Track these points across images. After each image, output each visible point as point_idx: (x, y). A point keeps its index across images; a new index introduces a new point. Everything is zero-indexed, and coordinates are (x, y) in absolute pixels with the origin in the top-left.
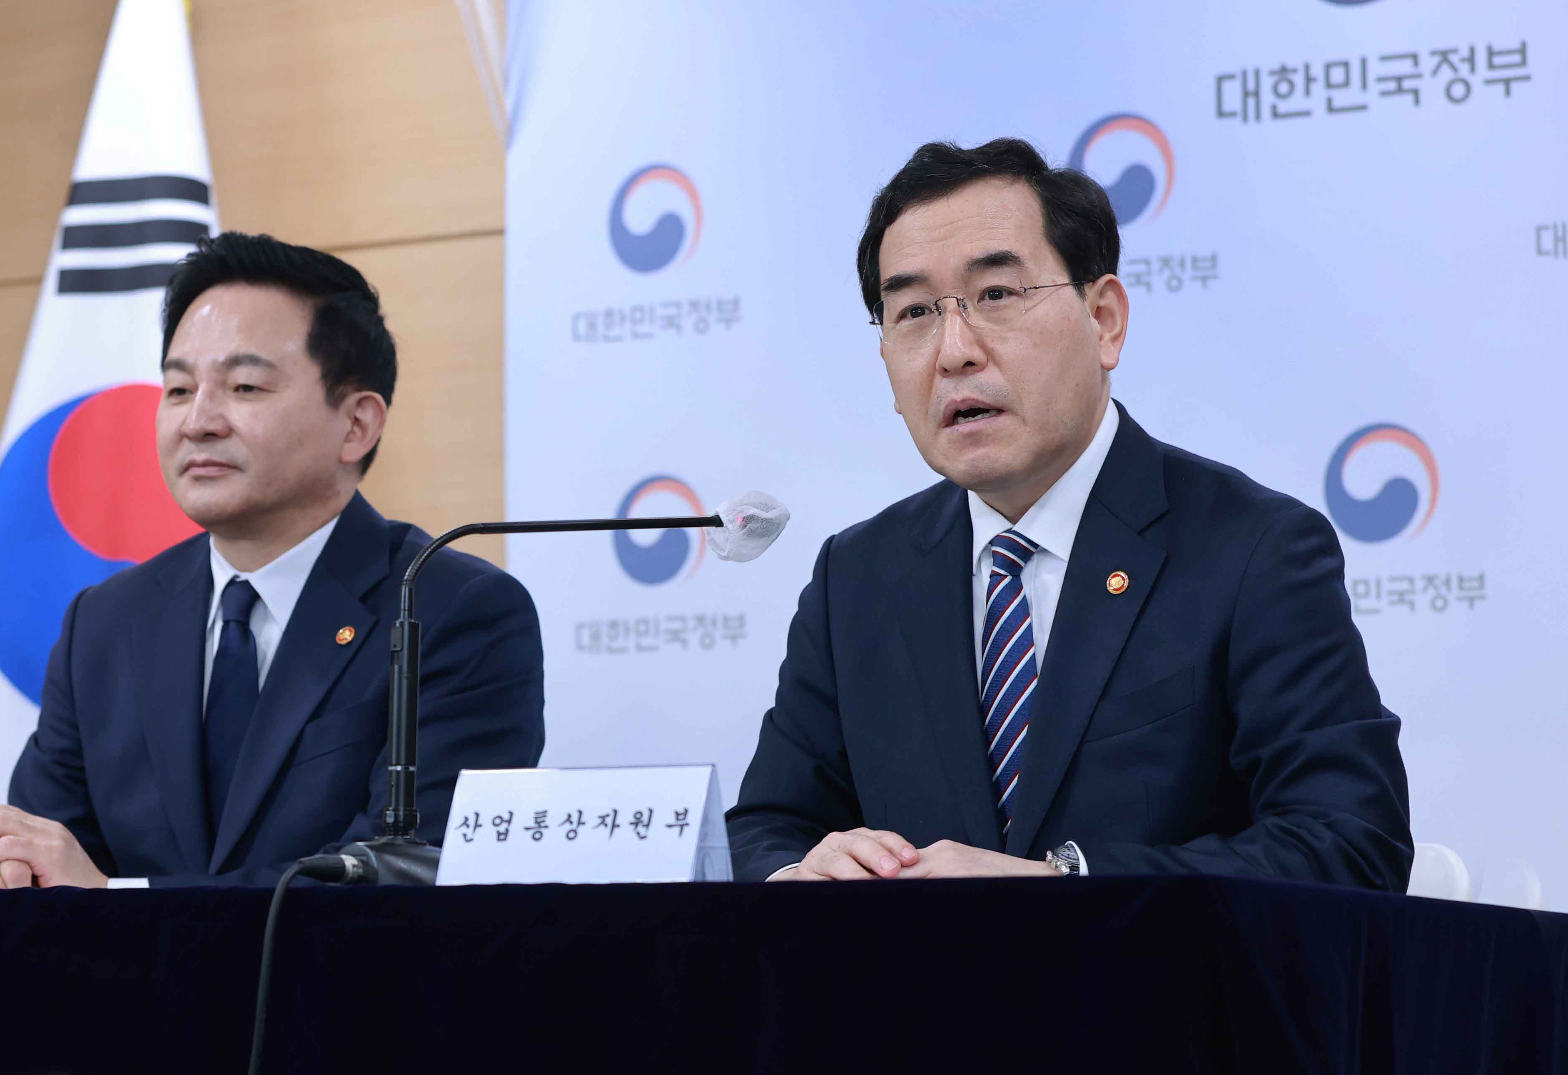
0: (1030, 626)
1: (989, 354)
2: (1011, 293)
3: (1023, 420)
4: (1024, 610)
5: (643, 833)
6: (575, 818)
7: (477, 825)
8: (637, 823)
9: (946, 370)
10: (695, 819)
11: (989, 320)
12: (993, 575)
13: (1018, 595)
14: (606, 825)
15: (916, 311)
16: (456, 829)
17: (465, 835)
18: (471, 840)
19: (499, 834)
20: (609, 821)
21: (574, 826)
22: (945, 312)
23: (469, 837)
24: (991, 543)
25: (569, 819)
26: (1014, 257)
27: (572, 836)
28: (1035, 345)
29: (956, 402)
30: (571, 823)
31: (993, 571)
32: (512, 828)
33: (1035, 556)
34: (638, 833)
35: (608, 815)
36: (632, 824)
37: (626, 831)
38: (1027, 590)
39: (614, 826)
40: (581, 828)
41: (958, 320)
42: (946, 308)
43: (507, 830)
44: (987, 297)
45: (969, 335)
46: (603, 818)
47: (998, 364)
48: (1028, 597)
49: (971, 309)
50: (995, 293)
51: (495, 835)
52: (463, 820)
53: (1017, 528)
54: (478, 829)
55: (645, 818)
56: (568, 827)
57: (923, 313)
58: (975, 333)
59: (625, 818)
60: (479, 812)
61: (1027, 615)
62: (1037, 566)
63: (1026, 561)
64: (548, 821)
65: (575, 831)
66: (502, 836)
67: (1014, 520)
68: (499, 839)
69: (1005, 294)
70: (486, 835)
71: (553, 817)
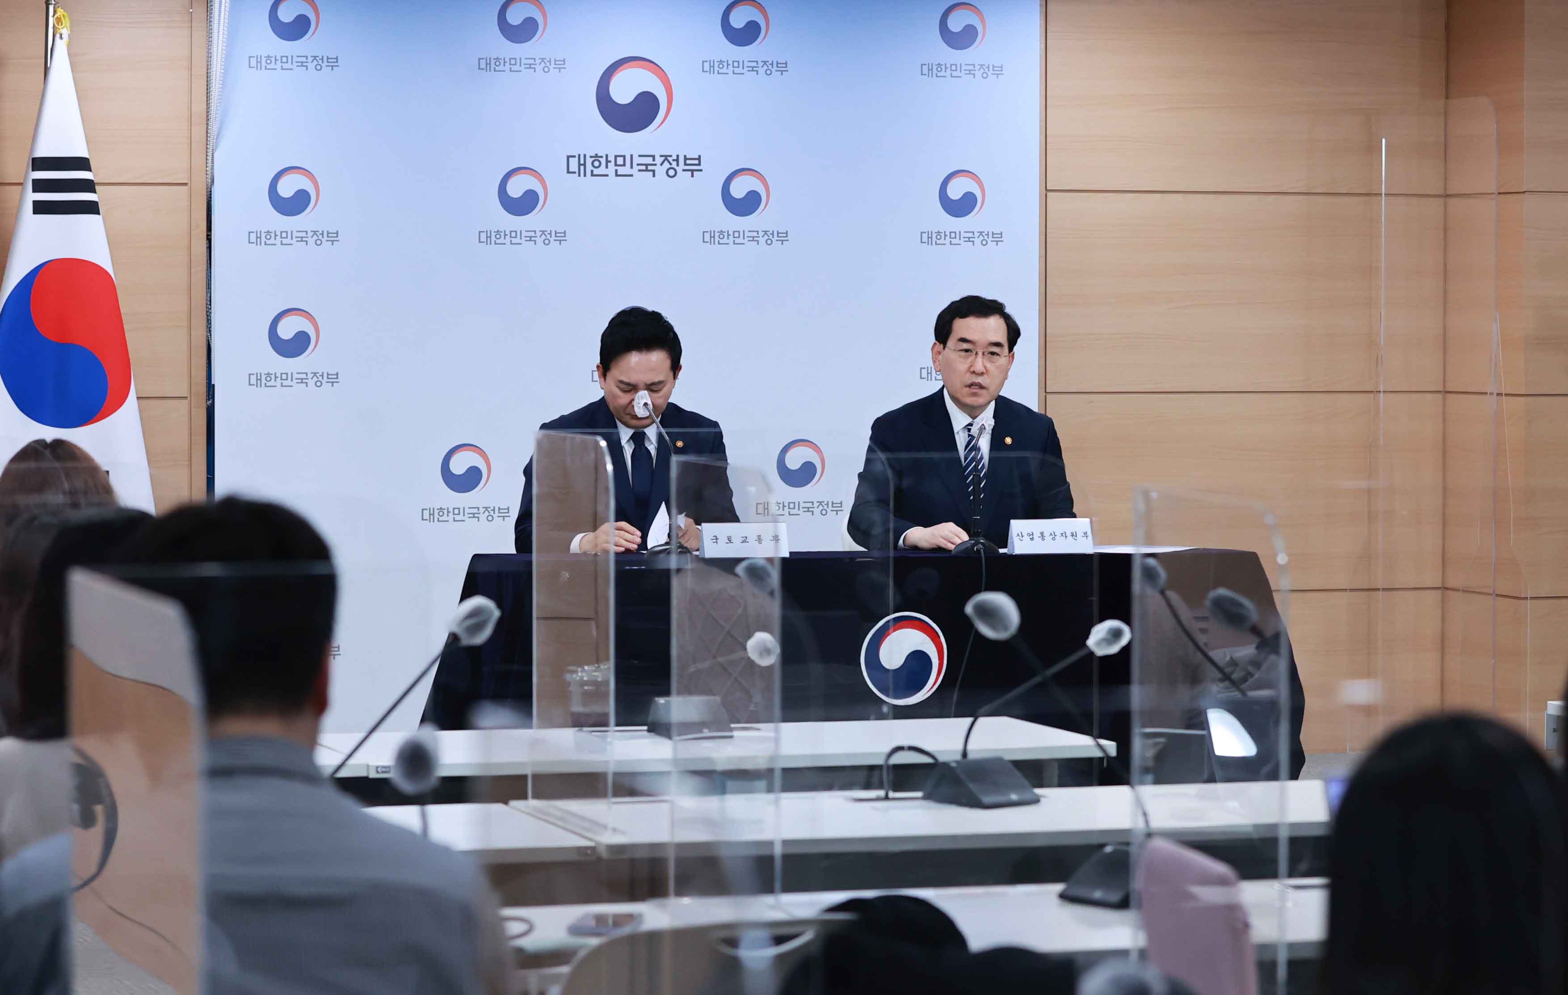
1: (986, 370)
2: (998, 354)
3: (988, 391)
6: (1053, 534)
7: (1022, 536)
8: (1073, 535)
9: (974, 372)
10: (1089, 533)
11: (989, 360)
15: (967, 350)
17: (1018, 540)
19: (1031, 539)
20: (1064, 535)
22: (978, 354)
23: (1021, 539)
24: (968, 425)
25: (1051, 534)
26: (1002, 345)
27: (1054, 539)
29: (975, 382)
31: (969, 434)
32: (1034, 537)
34: (1074, 538)
37: (1070, 538)
39: (1066, 537)
40: (1056, 537)
41: (982, 358)
44: (990, 354)
45: (983, 364)
49: (985, 356)
50: (994, 354)
52: (1017, 534)
55: (1075, 534)
56: (1051, 537)
57: (969, 352)
59: (1069, 534)
64: (1045, 534)
67: (974, 418)
70: (1026, 538)
71: (1046, 534)
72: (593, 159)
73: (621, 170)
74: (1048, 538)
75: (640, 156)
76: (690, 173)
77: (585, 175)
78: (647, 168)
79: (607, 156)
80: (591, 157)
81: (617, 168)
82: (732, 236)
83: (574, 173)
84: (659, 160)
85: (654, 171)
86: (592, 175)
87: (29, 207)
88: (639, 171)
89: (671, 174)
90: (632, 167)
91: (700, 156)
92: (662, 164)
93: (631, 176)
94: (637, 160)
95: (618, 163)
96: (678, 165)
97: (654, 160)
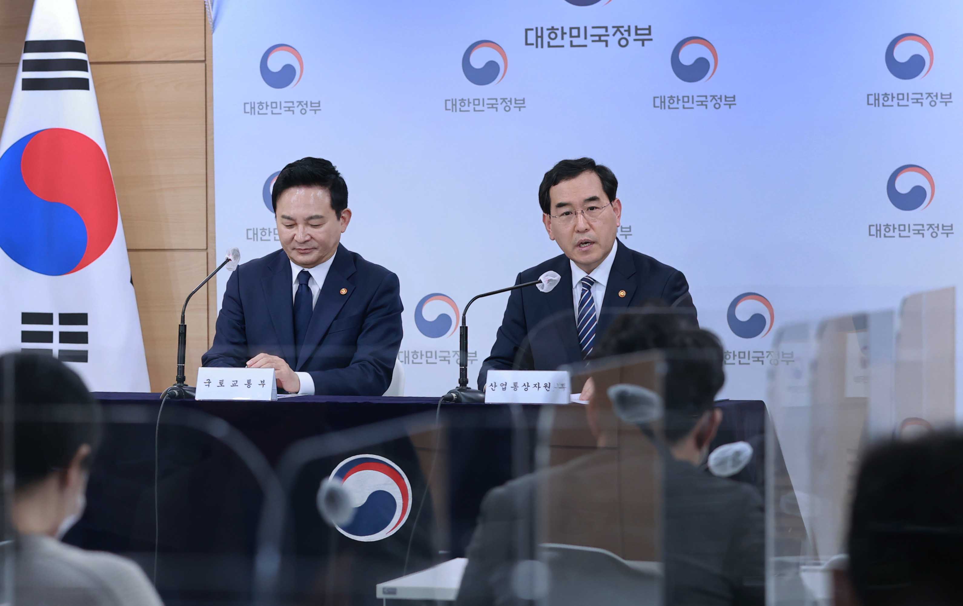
0: (594, 306)
1: (591, 226)
2: (596, 208)
3: (600, 245)
4: (592, 301)
5: (548, 389)
6: (526, 385)
8: (546, 387)
9: (578, 231)
11: (590, 216)
12: (583, 290)
13: (590, 296)
14: (536, 387)
15: (567, 213)
16: (489, 387)
17: (492, 389)
18: (494, 390)
20: (537, 386)
21: (527, 387)
22: (577, 214)
24: (582, 280)
25: (524, 385)
26: (598, 198)
27: (526, 390)
28: (604, 223)
29: (582, 240)
30: (526, 386)
31: (583, 289)
32: (507, 387)
33: (594, 284)
34: (547, 389)
35: (537, 384)
36: (544, 387)
37: (542, 389)
38: (592, 294)
39: (539, 387)
40: (529, 388)
41: (582, 216)
42: (577, 213)
43: (505, 388)
44: (589, 209)
45: (586, 221)
46: (535, 385)
47: (593, 229)
48: (593, 296)
49: (585, 213)
50: (592, 208)
51: (502, 389)
52: (491, 384)
53: (590, 275)
54: (496, 387)
55: (548, 385)
56: (524, 387)
57: (569, 214)
58: (587, 220)
59: (542, 385)
60: (496, 382)
61: (593, 302)
62: (595, 286)
63: (592, 285)
64: (518, 385)
65: (527, 388)
66: (504, 389)
67: (589, 273)
68: (503, 390)
69: (594, 208)
70: (499, 389)
71: (520, 385)
72: (550, 31)
73: (576, 41)
74: (521, 389)
75: (593, 28)
76: (641, 42)
77: (542, 47)
78: (600, 38)
79: (562, 28)
80: (548, 29)
81: (572, 39)
82: (681, 101)
83: (532, 44)
84: (611, 31)
85: (606, 42)
86: (549, 46)
87: (19, 84)
88: (593, 41)
89: (623, 44)
90: (586, 38)
91: (650, 26)
92: (614, 35)
93: (586, 46)
94: (590, 31)
95: (573, 35)
96: (629, 35)
97: (607, 31)
